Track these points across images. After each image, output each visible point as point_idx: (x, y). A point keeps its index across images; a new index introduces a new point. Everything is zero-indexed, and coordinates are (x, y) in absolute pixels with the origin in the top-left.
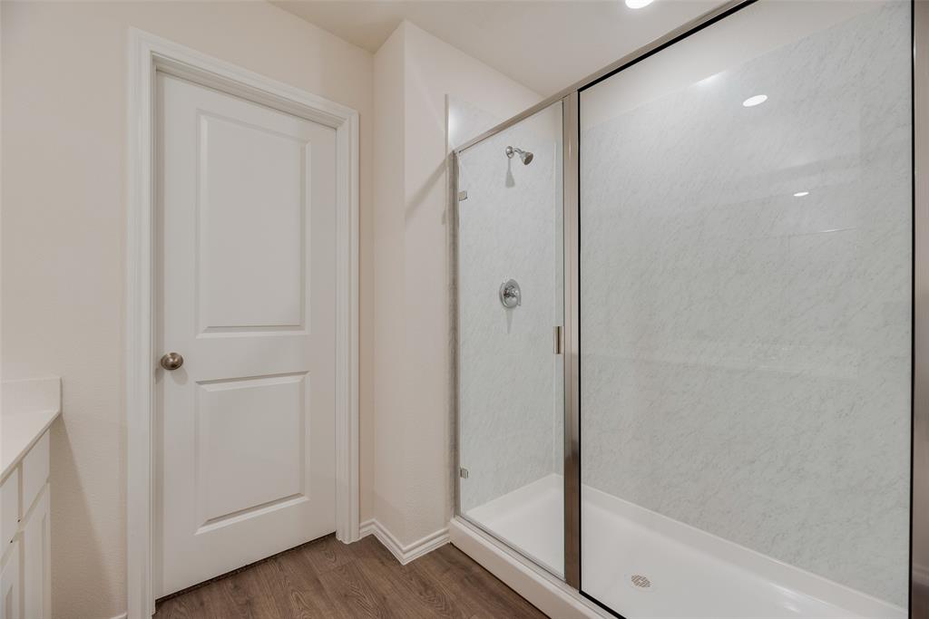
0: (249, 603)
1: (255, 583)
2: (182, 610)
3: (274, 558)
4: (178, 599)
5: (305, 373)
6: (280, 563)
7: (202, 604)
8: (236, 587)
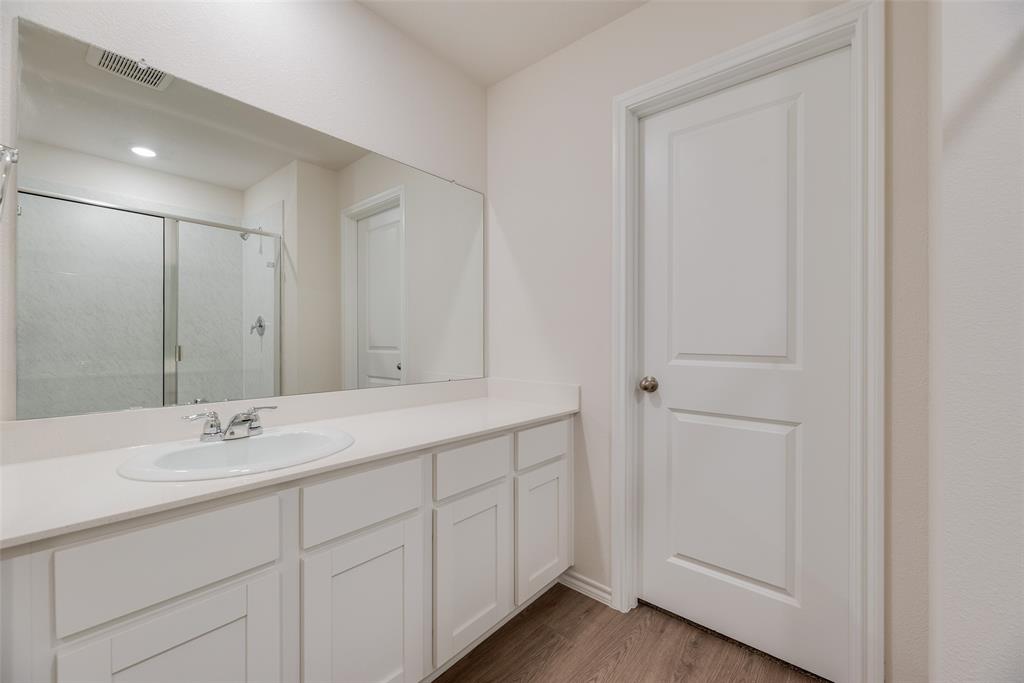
0: (690, 667)
1: (712, 656)
2: (648, 622)
3: (752, 650)
4: (654, 612)
5: (796, 424)
6: (752, 661)
7: (662, 631)
8: (695, 643)
